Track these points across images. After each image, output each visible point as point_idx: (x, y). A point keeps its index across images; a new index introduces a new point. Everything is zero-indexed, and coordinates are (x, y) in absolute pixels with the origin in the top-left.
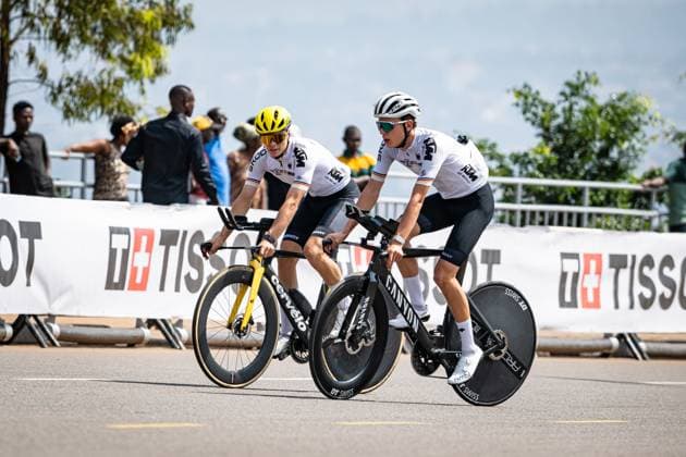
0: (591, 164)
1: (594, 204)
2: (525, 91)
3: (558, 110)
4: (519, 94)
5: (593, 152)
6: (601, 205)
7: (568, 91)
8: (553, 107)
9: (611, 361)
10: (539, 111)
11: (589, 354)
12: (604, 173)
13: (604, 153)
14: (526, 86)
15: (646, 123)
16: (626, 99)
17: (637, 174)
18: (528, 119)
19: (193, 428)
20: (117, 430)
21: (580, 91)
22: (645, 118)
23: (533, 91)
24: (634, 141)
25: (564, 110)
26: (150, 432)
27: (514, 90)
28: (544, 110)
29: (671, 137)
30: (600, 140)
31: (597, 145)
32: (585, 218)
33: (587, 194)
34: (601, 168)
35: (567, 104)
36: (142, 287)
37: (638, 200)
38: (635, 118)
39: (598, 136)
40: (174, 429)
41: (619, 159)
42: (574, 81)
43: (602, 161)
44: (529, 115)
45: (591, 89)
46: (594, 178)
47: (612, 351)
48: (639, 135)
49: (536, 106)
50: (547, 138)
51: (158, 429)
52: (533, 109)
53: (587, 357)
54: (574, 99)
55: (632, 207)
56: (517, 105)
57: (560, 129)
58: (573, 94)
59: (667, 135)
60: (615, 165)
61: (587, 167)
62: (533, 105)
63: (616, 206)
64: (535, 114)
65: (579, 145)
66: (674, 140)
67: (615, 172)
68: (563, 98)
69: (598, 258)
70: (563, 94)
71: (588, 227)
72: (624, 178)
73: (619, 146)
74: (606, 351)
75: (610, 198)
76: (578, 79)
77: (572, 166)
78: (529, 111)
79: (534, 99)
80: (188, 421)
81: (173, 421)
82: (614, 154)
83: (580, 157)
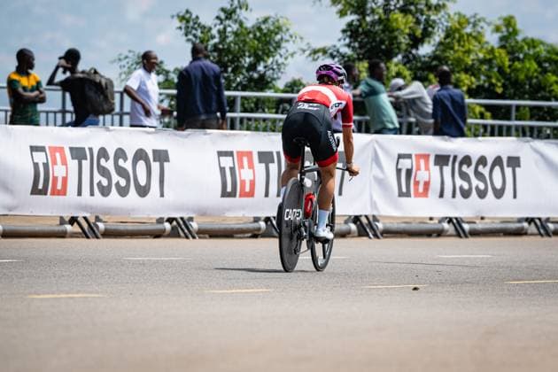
0: (241, 76)
1: (245, 110)
2: (188, 16)
3: (214, 32)
4: (182, 18)
5: (243, 67)
6: (252, 111)
7: (223, 16)
8: (210, 29)
9: (260, 241)
10: (199, 33)
11: (241, 235)
12: (252, 84)
13: (253, 67)
14: (187, 12)
15: (287, 41)
16: (270, 21)
17: (280, 84)
18: (188, 40)
21: (233, 15)
22: (287, 37)
23: (194, 16)
24: (278, 57)
25: (219, 32)
27: (178, 16)
28: (202, 32)
29: (307, 53)
30: (249, 57)
31: (247, 61)
32: (238, 122)
33: (239, 102)
34: (251, 79)
35: (221, 27)
37: (281, 106)
38: (278, 37)
39: (247, 54)
41: (265, 72)
42: (228, 6)
43: (251, 73)
44: (190, 37)
46: (244, 88)
47: (261, 232)
48: (282, 51)
49: (196, 30)
52: (194, 32)
53: (241, 238)
54: (227, 22)
55: (277, 113)
56: (180, 28)
57: (215, 47)
58: (227, 18)
59: (304, 51)
60: (262, 77)
61: (238, 79)
62: (193, 28)
63: (264, 111)
64: (195, 36)
65: (232, 62)
66: (310, 55)
67: (262, 83)
68: (219, 22)
69: (249, 154)
70: (218, 18)
71: (241, 129)
72: (270, 88)
73: (265, 61)
74: (256, 232)
75: (259, 105)
76: (232, 5)
77: (225, 78)
78: (190, 32)
79: (195, 23)
82: (261, 68)
83: (233, 71)
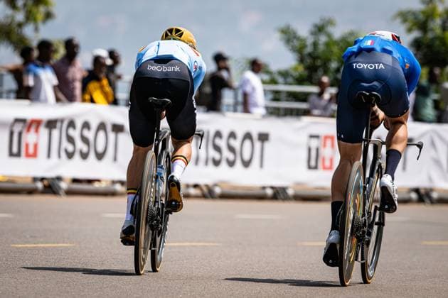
3: (308, 43)
19: (67, 247)
20: (17, 248)
26: (38, 249)
36: (35, 155)
40: (54, 247)
45: (330, 29)
50: (302, 60)
51: (43, 247)
57: (310, 55)
80: (63, 243)
81: (54, 243)
